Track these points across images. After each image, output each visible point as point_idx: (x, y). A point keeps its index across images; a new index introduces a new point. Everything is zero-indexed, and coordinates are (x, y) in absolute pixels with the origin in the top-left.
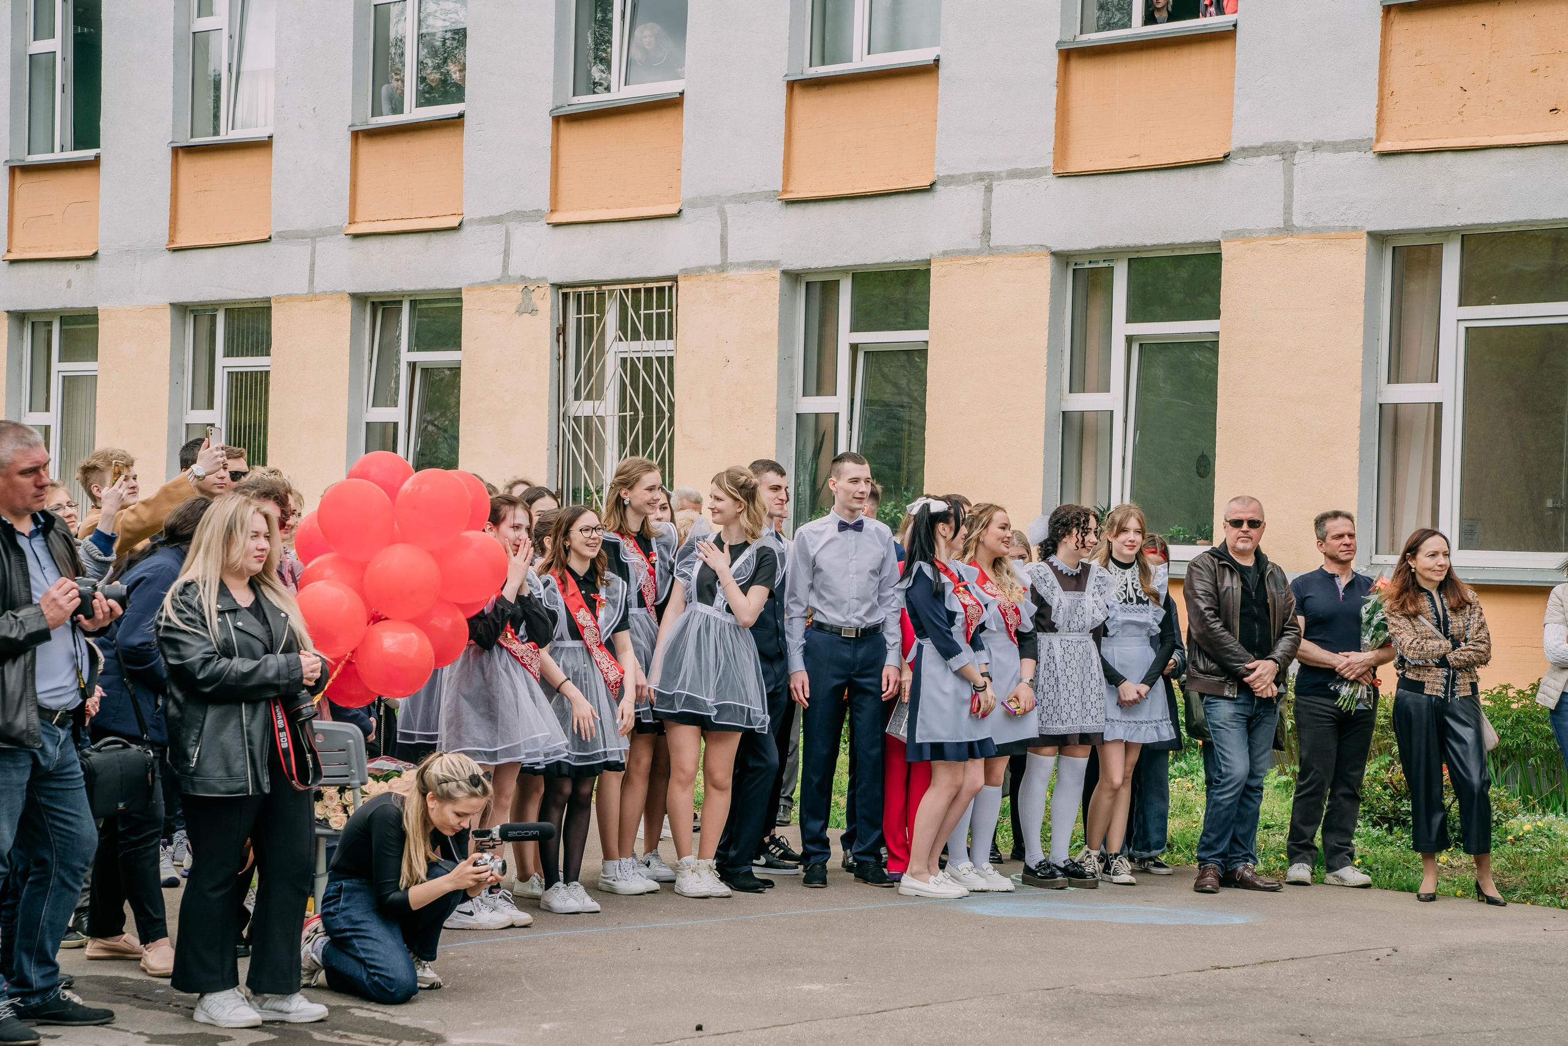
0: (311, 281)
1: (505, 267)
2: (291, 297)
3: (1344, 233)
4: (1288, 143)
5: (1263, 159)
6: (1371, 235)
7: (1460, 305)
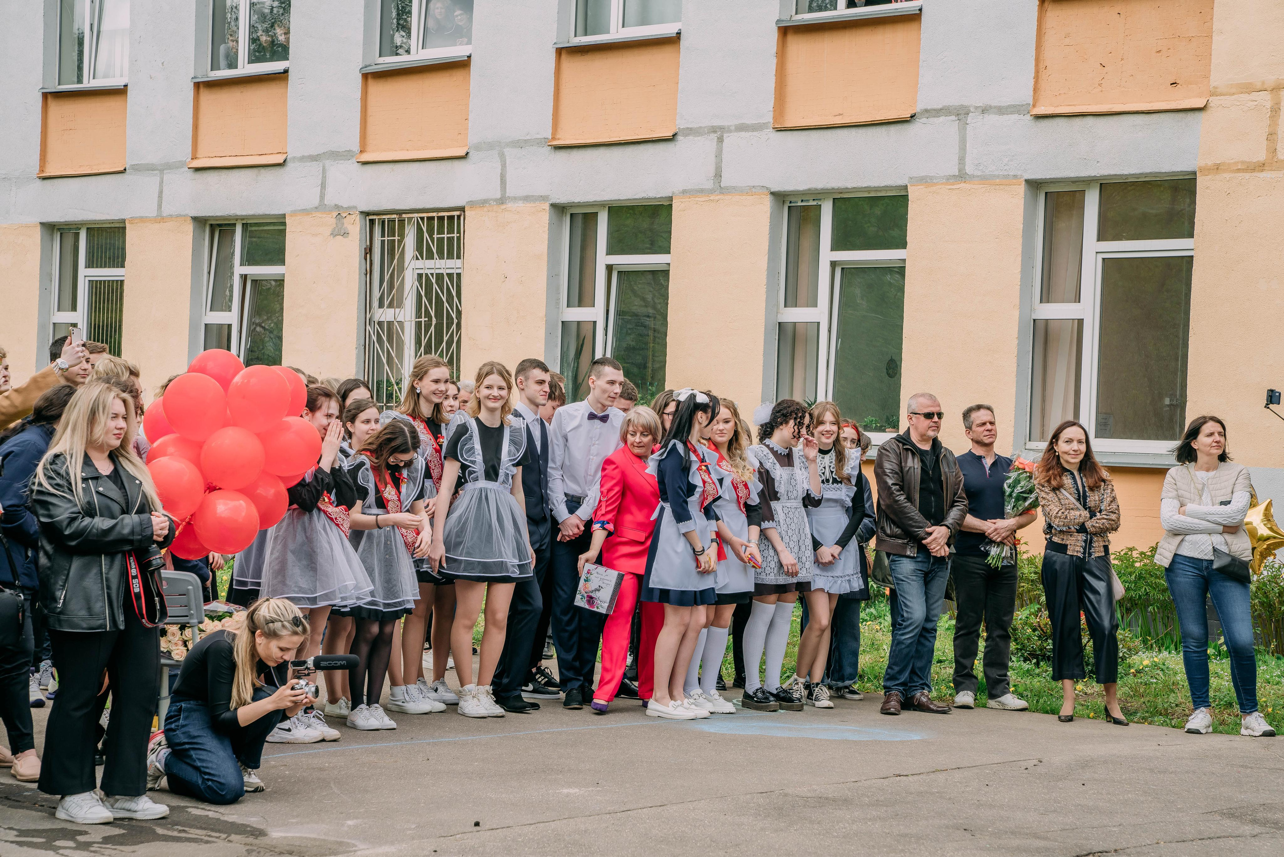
0: (160, 206)
1: (322, 196)
2: (143, 219)
3: (1007, 180)
4: (962, 107)
5: (942, 119)
6: (1029, 182)
7: (1098, 240)
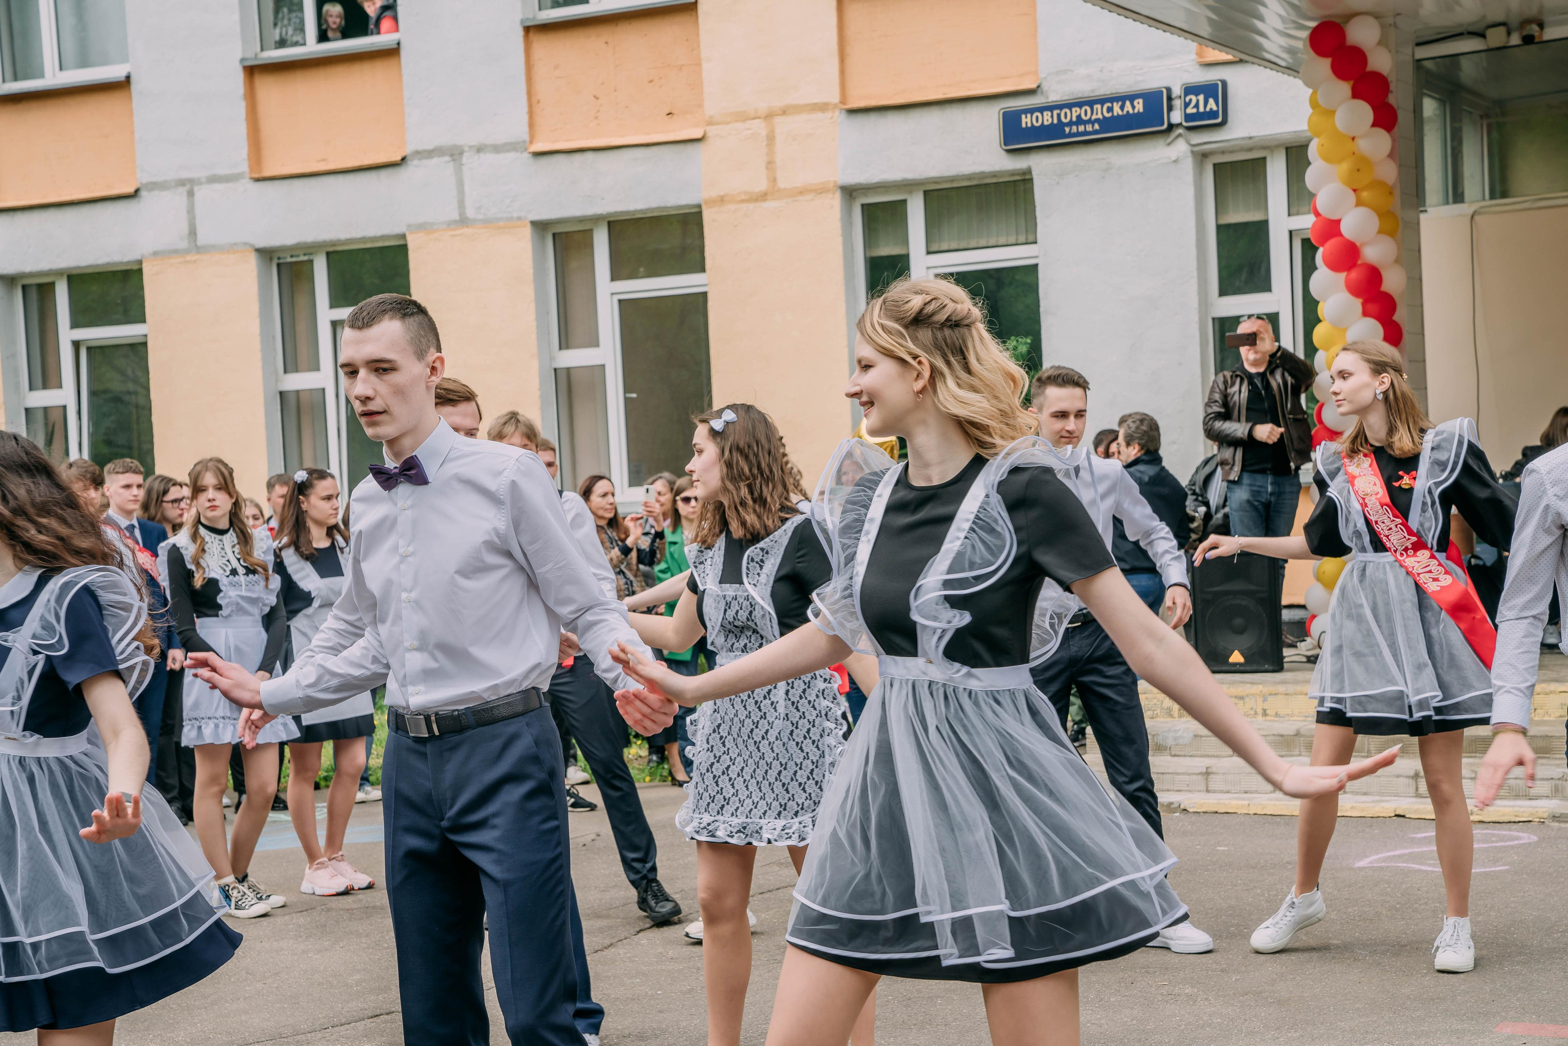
3: (510, 223)
4: (455, 147)
5: (435, 160)
6: (534, 223)
7: (612, 280)
